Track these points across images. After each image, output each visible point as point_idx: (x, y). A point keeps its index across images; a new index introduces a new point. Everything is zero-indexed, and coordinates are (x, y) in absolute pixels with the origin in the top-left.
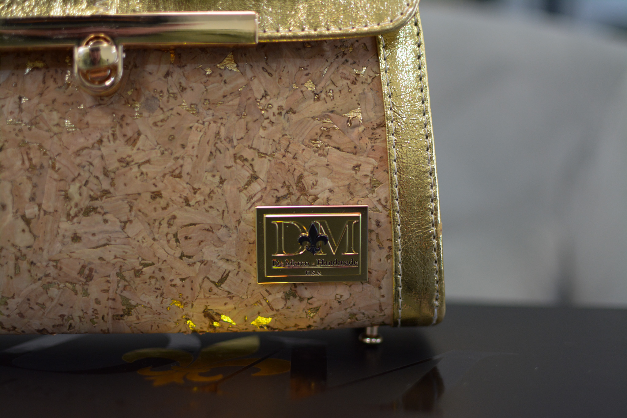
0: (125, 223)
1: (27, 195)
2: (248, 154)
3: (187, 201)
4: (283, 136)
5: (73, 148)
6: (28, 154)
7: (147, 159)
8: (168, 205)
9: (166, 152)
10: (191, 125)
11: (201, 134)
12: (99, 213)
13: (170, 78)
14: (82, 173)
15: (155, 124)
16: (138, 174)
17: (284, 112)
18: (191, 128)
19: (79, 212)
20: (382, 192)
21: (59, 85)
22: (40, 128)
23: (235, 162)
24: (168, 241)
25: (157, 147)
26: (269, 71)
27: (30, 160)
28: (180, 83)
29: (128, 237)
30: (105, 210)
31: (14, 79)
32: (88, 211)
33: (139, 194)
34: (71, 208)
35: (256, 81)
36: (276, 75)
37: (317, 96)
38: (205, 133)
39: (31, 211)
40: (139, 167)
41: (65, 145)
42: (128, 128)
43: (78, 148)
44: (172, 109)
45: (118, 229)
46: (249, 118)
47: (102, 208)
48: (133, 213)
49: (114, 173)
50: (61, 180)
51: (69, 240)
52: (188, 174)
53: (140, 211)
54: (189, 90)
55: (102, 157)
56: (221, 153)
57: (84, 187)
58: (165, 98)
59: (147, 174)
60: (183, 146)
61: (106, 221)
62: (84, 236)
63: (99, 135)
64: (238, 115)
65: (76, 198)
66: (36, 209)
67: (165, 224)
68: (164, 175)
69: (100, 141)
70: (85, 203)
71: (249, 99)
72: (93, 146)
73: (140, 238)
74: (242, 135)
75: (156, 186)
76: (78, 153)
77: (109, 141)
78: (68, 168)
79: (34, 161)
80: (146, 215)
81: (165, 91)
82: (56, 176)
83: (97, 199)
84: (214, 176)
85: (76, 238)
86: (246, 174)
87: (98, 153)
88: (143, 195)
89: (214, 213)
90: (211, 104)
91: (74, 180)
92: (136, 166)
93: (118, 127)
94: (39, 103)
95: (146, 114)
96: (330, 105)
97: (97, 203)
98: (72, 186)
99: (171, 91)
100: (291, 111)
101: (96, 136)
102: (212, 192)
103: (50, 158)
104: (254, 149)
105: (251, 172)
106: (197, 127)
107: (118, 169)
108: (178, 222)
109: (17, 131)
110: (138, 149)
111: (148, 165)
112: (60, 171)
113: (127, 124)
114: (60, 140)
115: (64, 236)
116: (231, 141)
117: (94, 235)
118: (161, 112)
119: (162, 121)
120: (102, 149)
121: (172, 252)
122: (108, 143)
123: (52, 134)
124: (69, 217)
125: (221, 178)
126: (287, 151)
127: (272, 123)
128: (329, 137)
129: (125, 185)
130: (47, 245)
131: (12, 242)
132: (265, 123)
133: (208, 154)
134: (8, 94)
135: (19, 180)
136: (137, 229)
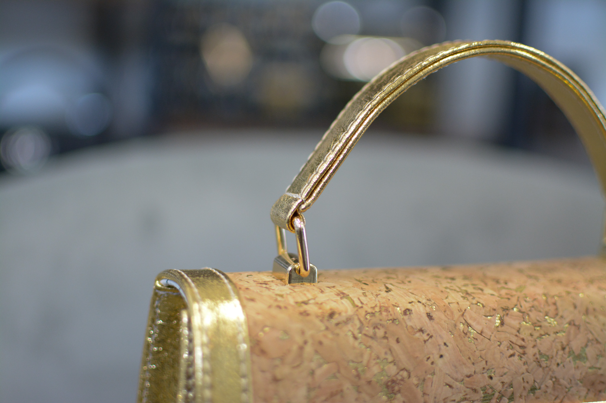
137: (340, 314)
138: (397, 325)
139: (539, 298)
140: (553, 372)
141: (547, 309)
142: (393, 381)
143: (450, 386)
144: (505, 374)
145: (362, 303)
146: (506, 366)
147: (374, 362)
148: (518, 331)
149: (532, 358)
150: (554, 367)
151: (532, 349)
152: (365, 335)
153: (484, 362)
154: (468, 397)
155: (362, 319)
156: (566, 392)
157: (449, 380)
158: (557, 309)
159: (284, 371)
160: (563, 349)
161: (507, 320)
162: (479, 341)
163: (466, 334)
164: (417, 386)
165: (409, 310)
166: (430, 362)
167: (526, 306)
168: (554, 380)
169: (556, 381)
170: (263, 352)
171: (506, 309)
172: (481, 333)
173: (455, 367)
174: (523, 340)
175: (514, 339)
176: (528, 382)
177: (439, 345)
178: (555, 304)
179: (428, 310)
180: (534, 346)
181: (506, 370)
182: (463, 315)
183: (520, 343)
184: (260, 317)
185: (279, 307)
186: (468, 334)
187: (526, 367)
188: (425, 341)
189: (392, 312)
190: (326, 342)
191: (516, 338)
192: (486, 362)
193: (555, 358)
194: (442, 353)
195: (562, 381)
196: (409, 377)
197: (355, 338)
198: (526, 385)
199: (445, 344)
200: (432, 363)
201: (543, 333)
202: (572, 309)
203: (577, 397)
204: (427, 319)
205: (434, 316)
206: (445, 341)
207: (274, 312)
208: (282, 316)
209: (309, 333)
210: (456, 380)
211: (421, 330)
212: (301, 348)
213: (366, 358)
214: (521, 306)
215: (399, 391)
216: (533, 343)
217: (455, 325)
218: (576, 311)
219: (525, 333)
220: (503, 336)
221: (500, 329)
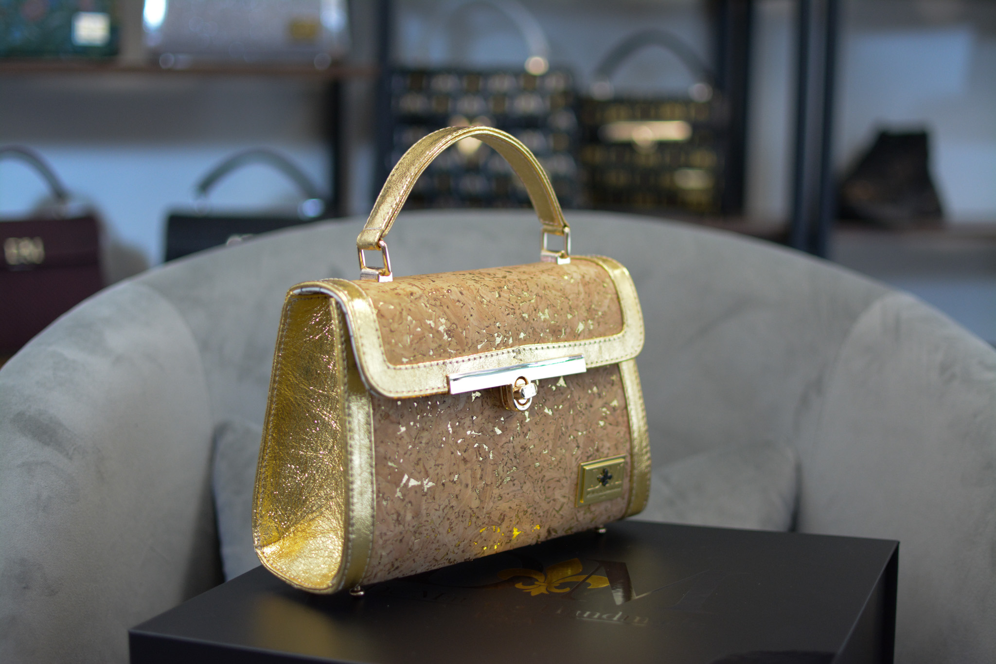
0: (522, 484)
1: (479, 476)
2: (575, 434)
4: (589, 421)
5: (500, 444)
6: (479, 451)
7: (533, 444)
8: (542, 470)
9: (541, 439)
10: (550, 421)
12: (512, 480)
14: (504, 458)
15: (536, 423)
16: (530, 454)
17: (587, 407)
18: (551, 423)
19: (502, 482)
24: (540, 491)
25: (537, 437)
26: (579, 384)
28: (543, 397)
29: (523, 492)
30: (514, 478)
31: (468, 406)
33: (530, 466)
35: (575, 391)
36: (582, 386)
37: (599, 396)
38: (557, 425)
42: (525, 428)
43: (502, 444)
44: (542, 413)
45: (520, 488)
48: (526, 478)
49: (519, 455)
50: (494, 464)
51: (497, 499)
52: (551, 450)
53: (529, 476)
54: (548, 401)
55: (514, 447)
56: (563, 435)
57: (505, 467)
59: (533, 454)
60: (548, 434)
61: (514, 485)
62: (504, 495)
63: (512, 434)
64: (569, 412)
65: (501, 473)
67: (540, 481)
68: (540, 453)
69: (513, 438)
70: (505, 476)
71: (573, 402)
72: (510, 441)
73: (528, 492)
74: (571, 423)
75: (536, 460)
76: (502, 447)
77: (517, 437)
78: (498, 456)
80: (532, 478)
82: (492, 462)
84: (561, 449)
85: (500, 498)
86: (574, 445)
87: (513, 445)
88: (531, 466)
89: (561, 470)
91: (500, 463)
92: (529, 450)
93: (520, 428)
94: (482, 419)
96: (605, 400)
98: (499, 467)
99: (540, 403)
100: (590, 406)
104: (578, 431)
105: (577, 444)
106: (553, 422)
107: (520, 453)
108: (546, 479)
109: (473, 438)
110: (529, 439)
112: (494, 459)
114: (494, 440)
115: (494, 498)
116: (567, 428)
117: (508, 494)
118: (537, 416)
119: (538, 421)
120: (514, 442)
121: (541, 497)
123: (490, 437)
124: (497, 486)
127: (583, 414)
128: (606, 418)
129: (524, 461)
130: (486, 504)
131: (470, 506)
132: (581, 415)
133: (558, 436)
134: (466, 415)
135: (475, 468)
136: (528, 486)
137: (415, 293)
138: (446, 298)
140: (532, 324)
141: (522, 287)
142: (449, 331)
143: (478, 333)
144: (506, 326)
146: (506, 320)
147: (438, 320)
148: (509, 300)
149: (519, 316)
150: (532, 321)
151: (518, 311)
152: (431, 304)
153: (494, 319)
154: (488, 339)
155: (427, 296)
156: (540, 337)
158: (528, 287)
159: (395, 326)
160: (535, 310)
161: (502, 293)
162: (489, 306)
163: (482, 302)
164: (462, 333)
165: (450, 290)
167: (511, 286)
168: (533, 329)
170: (383, 316)
172: (490, 302)
174: (513, 305)
175: (508, 305)
177: (469, 309)
178: (526, 284)
179: (459, 289)
180: (519, 309)
181: (506, 323)
182: (478, 292)
183: (511, 307)
188: (462, 307)
189: (441, 292)
190: (412, 309)
193: (531, 316)
194: (471, 314)
195: (537, 330)
196: (457, 328)
197: (426, 306)
199: (472, 308)
200: (468, 319)
201: (522, 301)
202: (536, 286)
203: (547, 340)
204: (460, 295)
205: (463, 293)
206: (472, 307)
209: (403, 305)
210: (481, 329)
212: (401, 313)
213: (433, 317)
214: (508, 286)
215: (453, 336)
216: (518, 307)
217: (475, 298)
218: (539, 288)
219: (513, 302)
220: (501, 303)
221: (499, 299)
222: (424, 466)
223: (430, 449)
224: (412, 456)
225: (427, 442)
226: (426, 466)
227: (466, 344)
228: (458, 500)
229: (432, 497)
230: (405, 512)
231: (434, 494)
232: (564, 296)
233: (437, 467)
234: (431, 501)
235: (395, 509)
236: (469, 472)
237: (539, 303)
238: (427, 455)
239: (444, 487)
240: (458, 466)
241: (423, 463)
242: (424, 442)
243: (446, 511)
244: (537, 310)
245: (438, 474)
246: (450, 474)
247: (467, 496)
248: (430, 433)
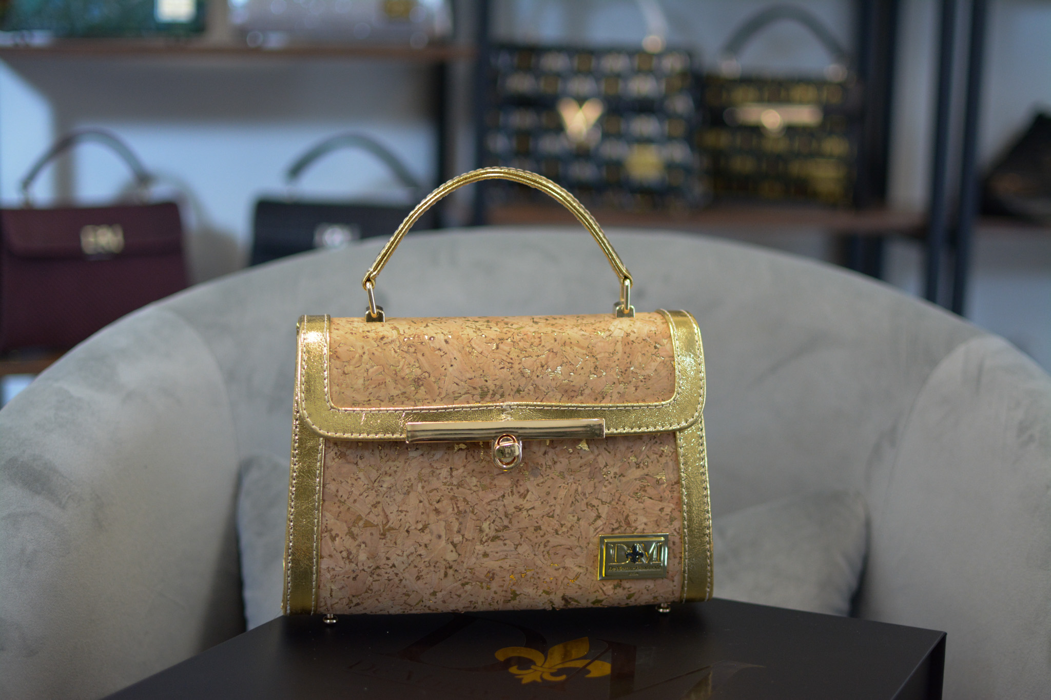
0: (517, 545)
1: (455, 529)
2: (595, 502)
3: (557, 532)
4: (617, 491)
5: (486, 500)
6: (456, 504)
7: (532, 506)
8: (545, 534)
9: (544, 502)
10: (560, 485)
11: (566, 490)
12: (501, 540)
13: (546, 455)
14: (491, 516)
15: (538, 485)
16: (527, 516)
17: (617, 476)
18: (560, 487)
19: (488, 539)
20: (677, 524)
21: (476, 460)
22: (464, 488)
23: (587, 508)
24: (544, 556)
25: (539, 499)
26: (609, 450)
27: (458, 507)
28: (553, 459)
29: (519, 553)
30: (505, 538)
31: (446, 456)
32: (494, 538)
33: (527, 528)
34: (483, 537)
35: (600, 457)
36: (613, 452)
37: (638, 466)
38: (569, 490)
39: (457, 539)
40: (527, 511)
41: (481, 498)
42: (521, 488)
43: (489, 500)
44: (548, 475)
45: (513, 549)
46: (596, 480)
47: (503, 536)
48: (523, 540)
49: (512, 515)
50: (477, 520)
51: (481, 556)
52: (558, 515)
54: (558, 463)
55: (504, 506)
56: (578, 502)
57: (492, 524)
58: (544, 468)
59: (532, 516)
60: (555, 498)
61: (505, 544)
62: (491, 553)
63: (503, 492)
64: (589, 479)
65: (487, 530)
66: (461, 538)
67: (542, 546)
68: (543, 517)
69: (503, 496)
70: (492, 534)
71: (596, 468)
72: (499, 499)
73: (526, 554)
74: (592, 491)
75: (537, 523)
76: (489, 504)
77: (509, 496)
78: (483, 513)
79: (460, 509)
80: (531, 541)
81: (544, 464)
82: (474, 518)
83: (500, 531)
84: (574, 516)
85: (486, 555)
86: (594, 514)
87: (503, 503)
88: (529, 528)
89: (573, 538)
90: (572, 472)
91: (485, 520)
92: (526, 511)
93: (514, 487)
94: (463, 472)
95: (532, 479)
96: (646, 471)
97: (500, 534)
98: (484, 524)
99: (547, 464)
100: (622, 475)
101: (500, 493)
102: (573, 526)
103: (471, 507)
104: (599, 499)
105: (597, 514)
106: (564, 487)
107: (514, 513)
108: (551, 544)
109: (449, 490)
110: (527, 500)
111: (533, 510)
112: (477, 514)
113: (520, 485)
114: (478, 495)
115: (478, 554)
116: (585, 494)
117: (497, 553)
118: (542, 477)
119: (542, 483)
120: (504, 501)
121: (545, 562)
122: (508, 497)
123: (472, 492)
124: (482, 542)
125: (578, 517)
126: (619, 500)
127: (610, 483)
128: (645, 491)
129: (518, 522)
130: (467, 559)
131: (444, 557)
132: (606, 483)
133: (571, 502)
134: (443, 465)
135: (450, 520)
136: (524, 549)
137: (388, 338)
138: (424, 346)
139: (529, 333)
140: (534, 381)
141: (533, 340)
142: (419, 379)
143: (457, 384)
144: (497, 379)
145: (404, 332)
146: (498, 374)
147: (407, 366)
149: (518, 371)
150: (535, 378)
151: (517, 365)
152: (402, 350)
153: (482, 371)
154: (470, 392)
155: (401, 341)
156: (545, 395)
157: (456, 380)
158: (541, 341)
159: (349, 368)
160: (542, 366)
161: (501, 346)
162: (479, 357)
163: (470, 353)
164: (435, 382)
165: (433, 337)
166: (444, 368)
167: (517, 338)
168: (534, 386)
169: (536, 387)
170: (337, 357)
171: (501, 340)
172: (481, 353)
173: (461, 372)
175: (505, 358)
176: (514, 386)
177: (451, 359)
178: (540, 338)
179: (446, 338)
180: (519, 364)
181: (497, 377)
182: (470, 342)
183: (509, 360)
184: (338, 338)
185: (352, 333)
186: (472, 353)
187: (512, 376)
188: (441, 356)
189: (421, 338)
190: (376, 353)
191: (506, 357)
192: (483, 371)
193: (535, 372)
194: (452, 364)
195: (541, 387)
196: (430, 377)
197: (396, 352)
198: (512, 387)
199: (455, 358)
200: (445, 369)
201: (527, 355)
202: (553, 341)
203: (554, 399)
204: (444, 343)
205: (449, 341)
207: (348, 335)
208: (352, 338)
209: (366, 348)
210: (462, 381)
211: (440, 349)
212: (361, 356)
213: (401, 363)
214: (513, 338)
215: (422, 385)
216: (519, 361)
217: (463, 348)
218: (556, 343)
219: (513, 355)
220: (497, 355)
221: (495, 351)
222: (383, 510)
223: (392, 494)
224: (368, 498)
225: (389, 486)
226: (386, 510)
227: (438, 394)
228: (428, 550)
229: (393, 542)
230: (358, 551)
231: (396, 539)
232: (590, 355)
233: (400, 513)
234: (391, 546)
235: (345, 547)
236: (443, 523)
237: (550, 359)
238: (388, 500)
239: (409, 534)
240: (428, 516)
241: (383, 507)
242: (385, 485)
243: (411, 558)
244: (545, 367)
245: (401, 520)
246: (417, 522)
247: (440, 547)
248: (394, 478)
